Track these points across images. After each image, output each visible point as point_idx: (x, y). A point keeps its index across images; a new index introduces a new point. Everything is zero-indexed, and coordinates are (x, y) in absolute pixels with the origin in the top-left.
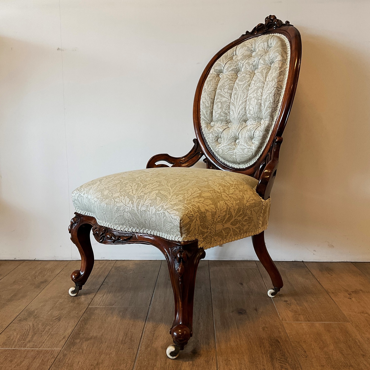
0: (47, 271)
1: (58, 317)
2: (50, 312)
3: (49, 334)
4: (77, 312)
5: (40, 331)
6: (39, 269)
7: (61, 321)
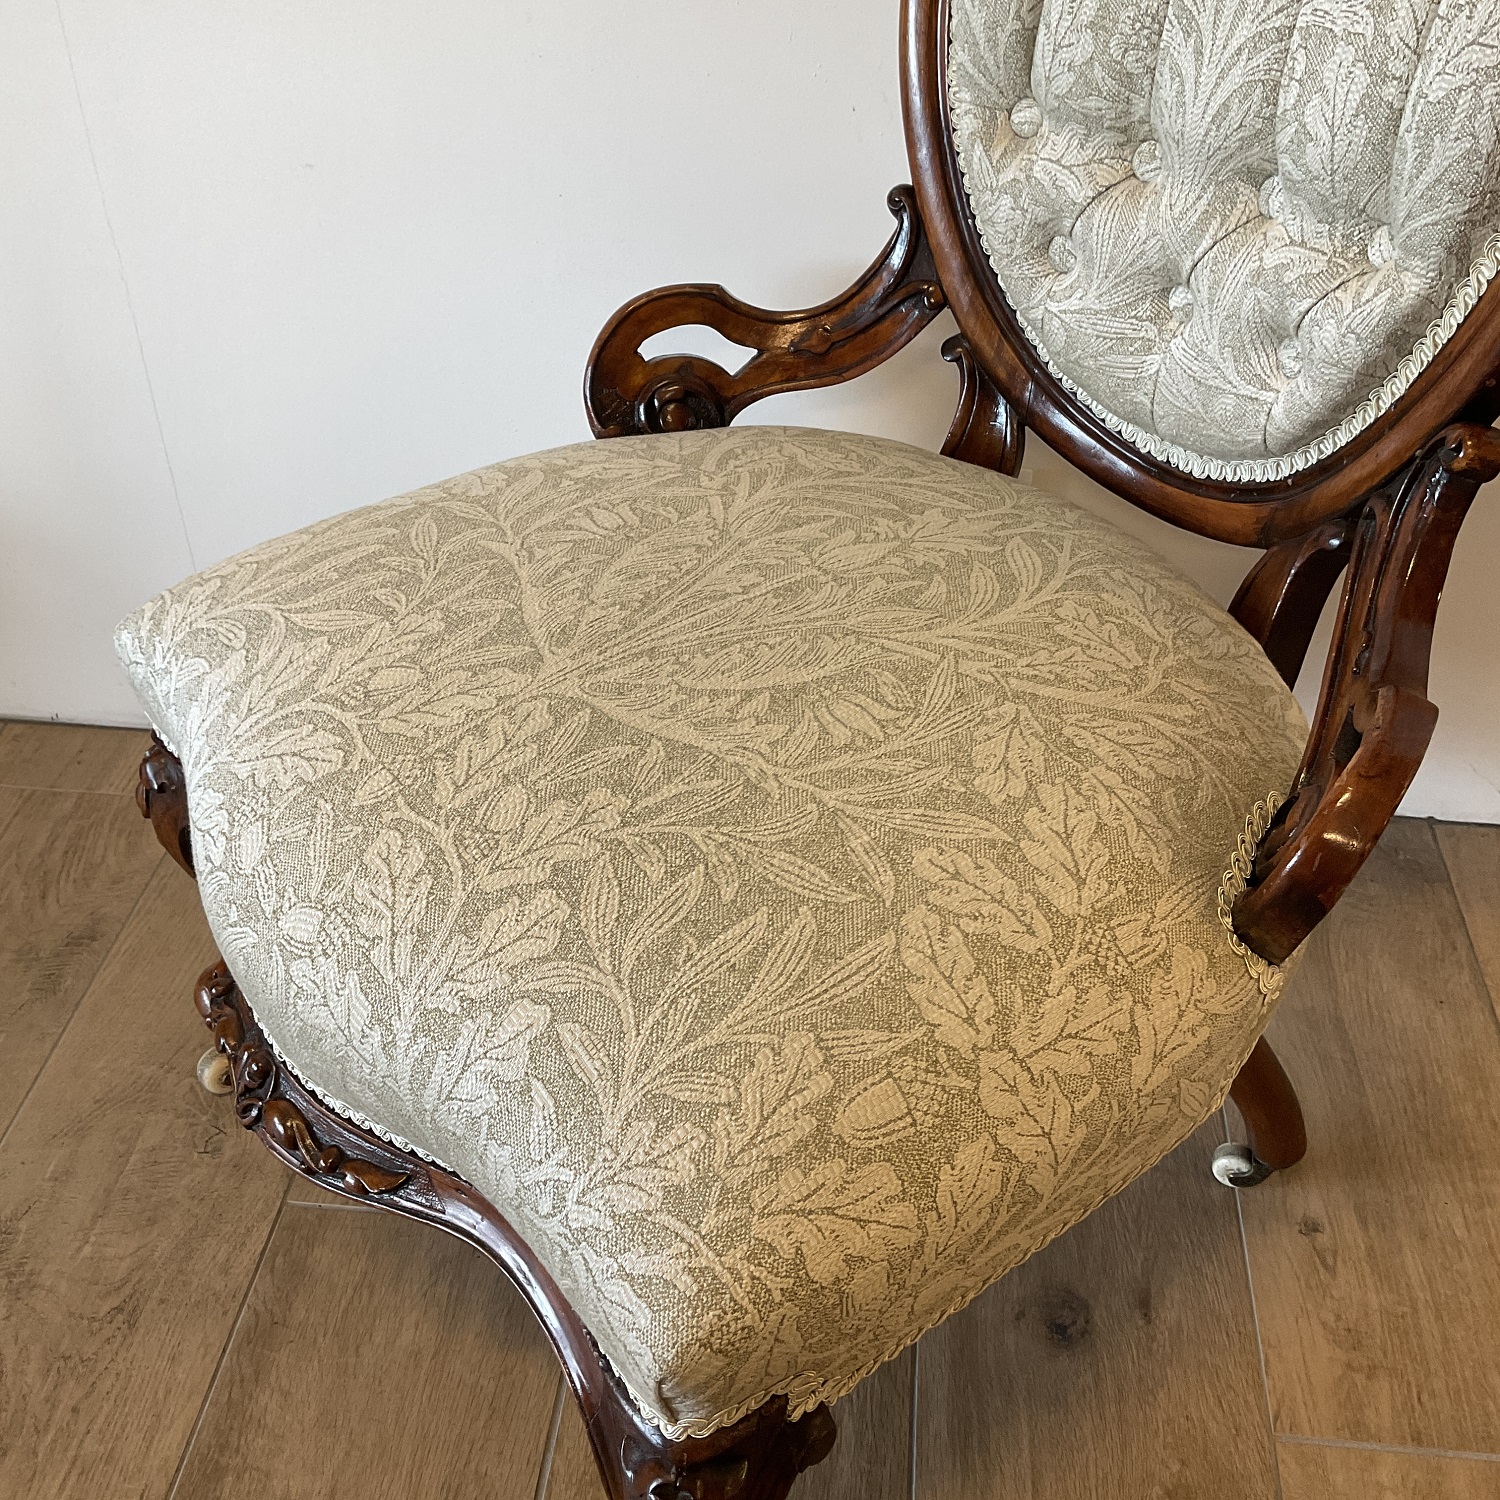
0: (106, 825)
1: (127, 1290)
2: (93, 1239)
3: (71, 1454)
4: (221, 1257)
5: (29, 1421)
6: (69, 805)
7: (142, 1331)
